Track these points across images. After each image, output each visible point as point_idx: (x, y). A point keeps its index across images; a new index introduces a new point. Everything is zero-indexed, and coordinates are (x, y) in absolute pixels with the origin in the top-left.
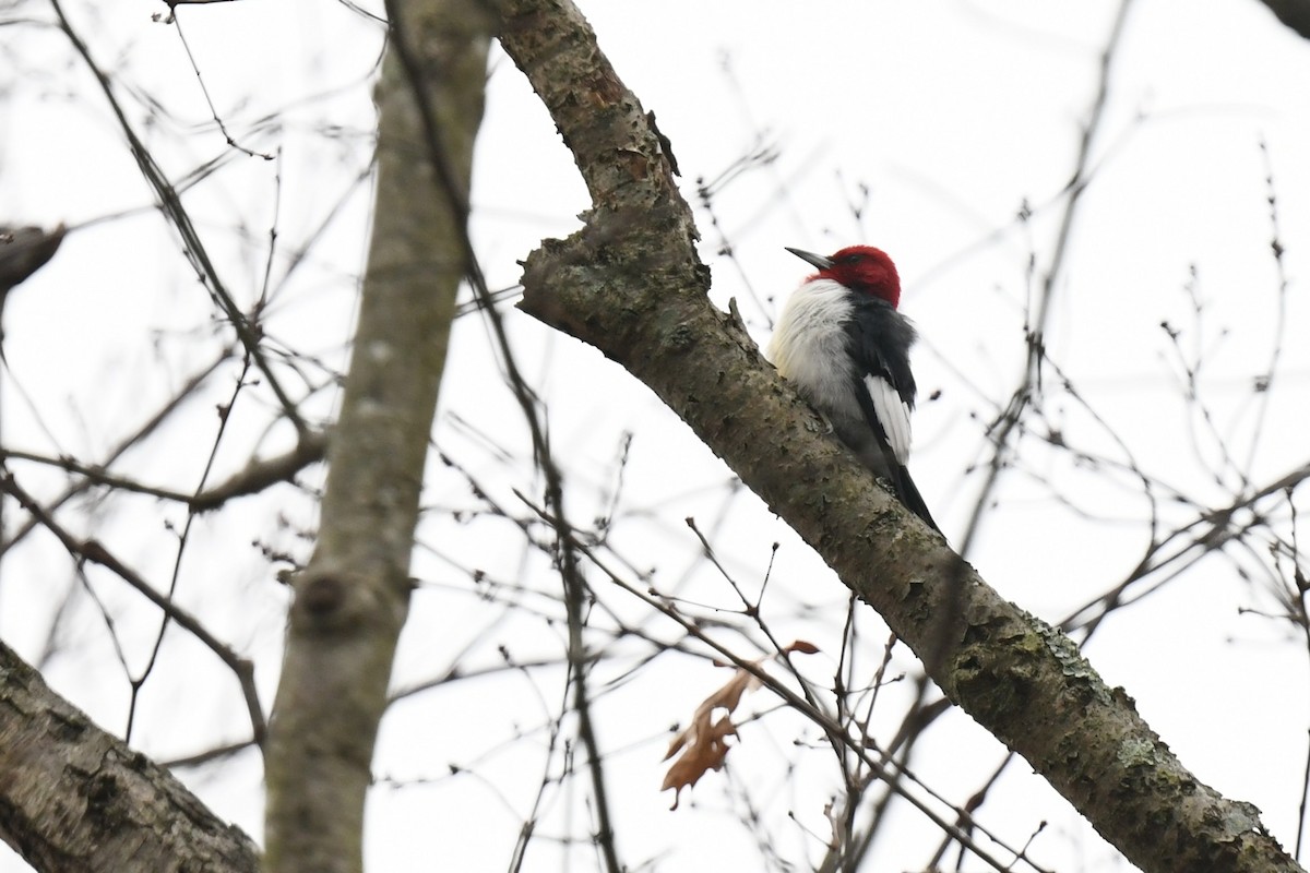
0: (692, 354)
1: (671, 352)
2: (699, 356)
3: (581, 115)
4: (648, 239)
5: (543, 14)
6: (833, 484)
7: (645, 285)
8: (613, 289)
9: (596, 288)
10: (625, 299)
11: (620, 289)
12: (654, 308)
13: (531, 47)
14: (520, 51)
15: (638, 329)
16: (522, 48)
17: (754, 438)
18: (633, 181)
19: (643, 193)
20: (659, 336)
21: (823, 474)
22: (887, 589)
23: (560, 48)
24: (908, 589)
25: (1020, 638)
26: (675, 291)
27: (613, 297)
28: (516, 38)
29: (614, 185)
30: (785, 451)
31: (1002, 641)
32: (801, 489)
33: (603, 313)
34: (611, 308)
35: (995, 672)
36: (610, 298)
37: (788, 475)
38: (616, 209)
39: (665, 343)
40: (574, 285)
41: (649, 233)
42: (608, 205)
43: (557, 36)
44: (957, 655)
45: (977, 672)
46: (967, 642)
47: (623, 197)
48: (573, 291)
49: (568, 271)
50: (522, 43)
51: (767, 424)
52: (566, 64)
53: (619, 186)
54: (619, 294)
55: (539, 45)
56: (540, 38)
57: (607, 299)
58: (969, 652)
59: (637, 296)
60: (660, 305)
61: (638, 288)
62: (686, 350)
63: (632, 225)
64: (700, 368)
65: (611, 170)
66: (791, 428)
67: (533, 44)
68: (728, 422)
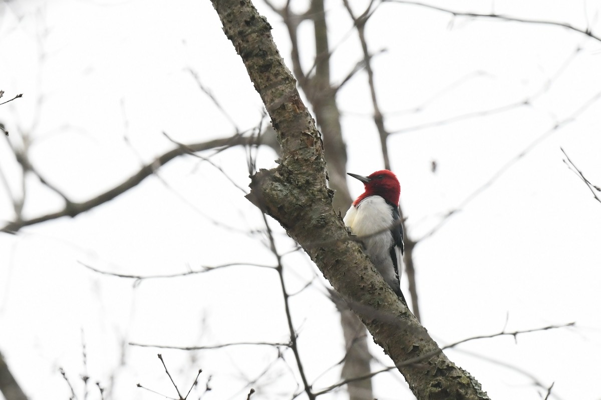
0: (324, 229)
1: (315, 226)
2: (328, 230)
3: (287, 114)
4: (311, 175)
5: (274, 67)
6: (382, 296)
7: (307, 194)
8: (292, 195)
9: (284, 193)
10: (298, 199)
11: (296, 195)
12: (311, 205)
13: (267, 81)
14: (261, 82)
15: (302, 214)
16: (262, 81)
17: (349, 270)
18: (307, 147)
19: (311, 153)
20: (311, 218)
21: (378, 291)
22: (401, 347)
23: (280, 83)
24: (412, 348)
25: (460, 377)
26: (320, 199)
27: (292, 198)
28: (260, 76)
29: (298, 148)
30: (362, 278)
31: (452, 377)
32: (368, 296)
33: (287, 205)
34: (291, 203)
35: (448, 390)
36: (291, 198)
37: (363, 289)
38: (297, 159)
39: (314, 222)
40: (275, 190)
41: (311, 172)
42: (293, 157)
43: (280, 78)
44: (431, 381)
45: (440, 389)
46: (435, 376)
47: (302, 154)
48: (274, 192)
49: (272, 184)
50: (262, 79)
51: (355, 265)
52: (283, 90)
53: (300, 149)
54: (295, 197)
55: (271, 80)
56: (272, 77)
57: (289, 199)
58: (437, 380)
59: (303, 199)
60: (313, 204)
61: (304, 196)
62: (323, 226)
63: (304, 167)
64: (328, 235)
65: (297, 141)
66: (366, 268)
67: (268, 79)
68: (337, 261)
